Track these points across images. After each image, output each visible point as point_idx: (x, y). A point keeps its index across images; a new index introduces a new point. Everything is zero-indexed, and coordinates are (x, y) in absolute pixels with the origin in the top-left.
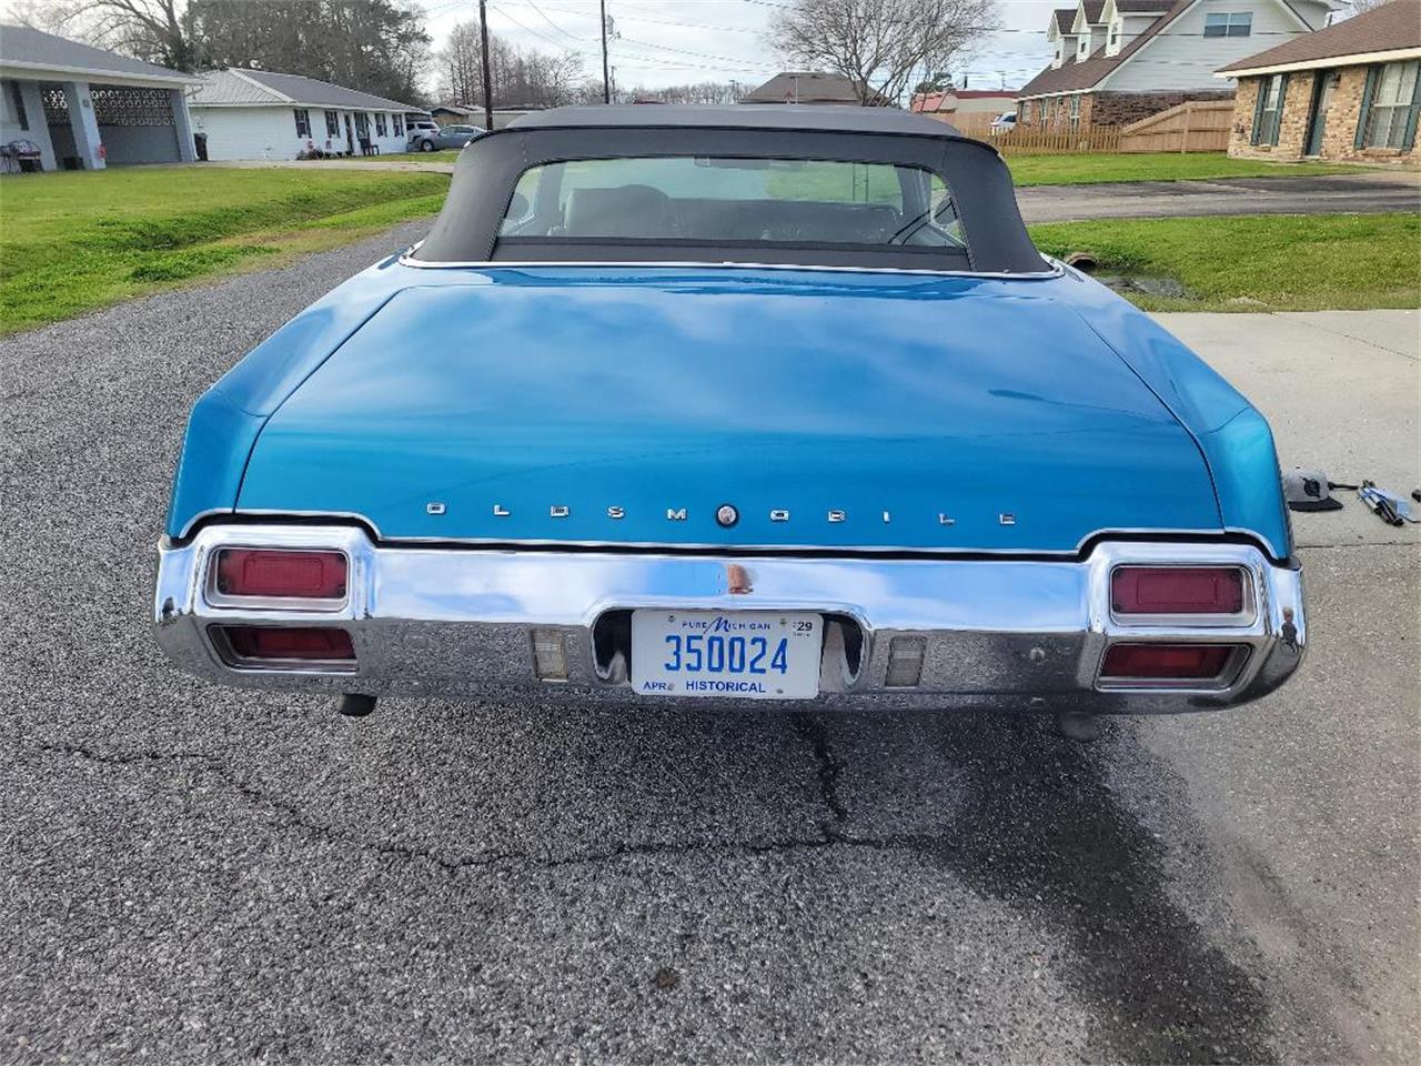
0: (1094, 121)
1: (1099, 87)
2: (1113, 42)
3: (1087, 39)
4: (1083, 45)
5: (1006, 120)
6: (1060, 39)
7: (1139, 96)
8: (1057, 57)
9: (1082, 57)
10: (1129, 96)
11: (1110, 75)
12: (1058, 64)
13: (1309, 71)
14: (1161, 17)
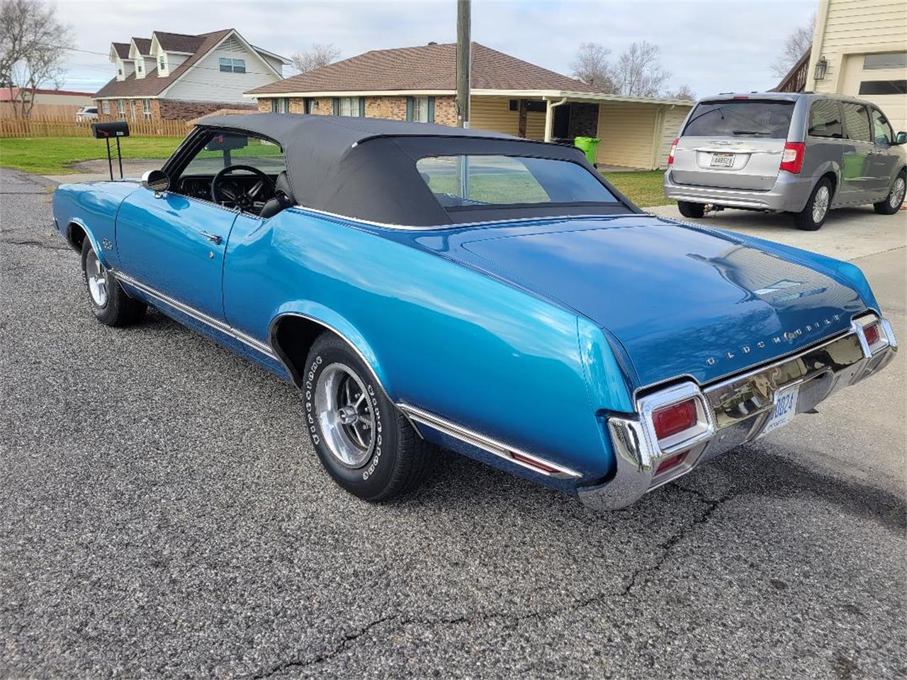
0: (163, 117)
1: (162, 96)
2: (163, 67)
3: (143, 64)
4: (140, 68)
5: (87, 112)
6: (120, 61)
7: (189, 104)
8: (120, 73)
9: (141, 75)
10: (182, 103)
11: (168, 89)
12: (122, 78)
13: (300, 98)
14: (191, 56)
